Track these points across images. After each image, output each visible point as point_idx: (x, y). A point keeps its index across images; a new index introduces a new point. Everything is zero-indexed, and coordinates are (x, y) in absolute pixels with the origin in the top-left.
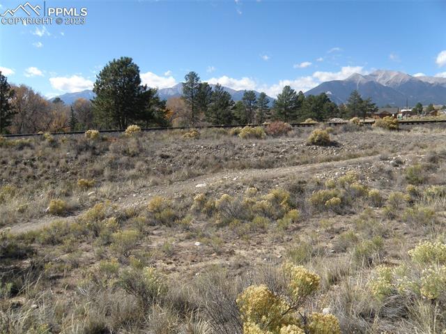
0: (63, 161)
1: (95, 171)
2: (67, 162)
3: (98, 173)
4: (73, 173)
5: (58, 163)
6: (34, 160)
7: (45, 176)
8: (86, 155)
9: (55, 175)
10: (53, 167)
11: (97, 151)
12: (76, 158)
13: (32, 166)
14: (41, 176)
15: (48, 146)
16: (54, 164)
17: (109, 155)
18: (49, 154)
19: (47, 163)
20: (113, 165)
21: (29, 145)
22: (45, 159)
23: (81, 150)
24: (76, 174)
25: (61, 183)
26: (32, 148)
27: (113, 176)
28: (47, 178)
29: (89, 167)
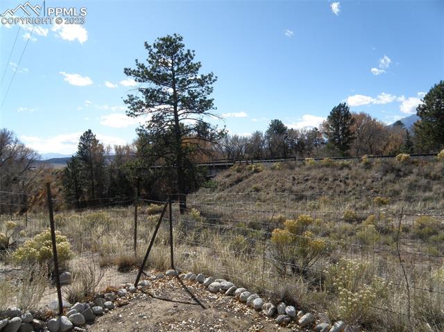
0: (369, 181)
1: (394, 191)
2: (373, 182)
3: (396, 193)
4: (375, 191)
5: (365, 183)
6: (347, 178)
7: (353, 192)
8: (390, 176)
9: (361, 192)
10: (360, 185)
11: (402, 174)
12: (381, 179)
13: (345, 183)
14: (350, 191)
15: (362, 168)
16: (362, 183)
17: (412, 178)
18: (360, 174)
19: (357, 182)
20: (412, 187)
21: (347, 166)
22: (356, 178)
23: (387, 172)
24: (377, 192)
25: (364, 199)
26: (350, 169)
27: (409, 197)
28: (354, 194)
29: (390, 187)
